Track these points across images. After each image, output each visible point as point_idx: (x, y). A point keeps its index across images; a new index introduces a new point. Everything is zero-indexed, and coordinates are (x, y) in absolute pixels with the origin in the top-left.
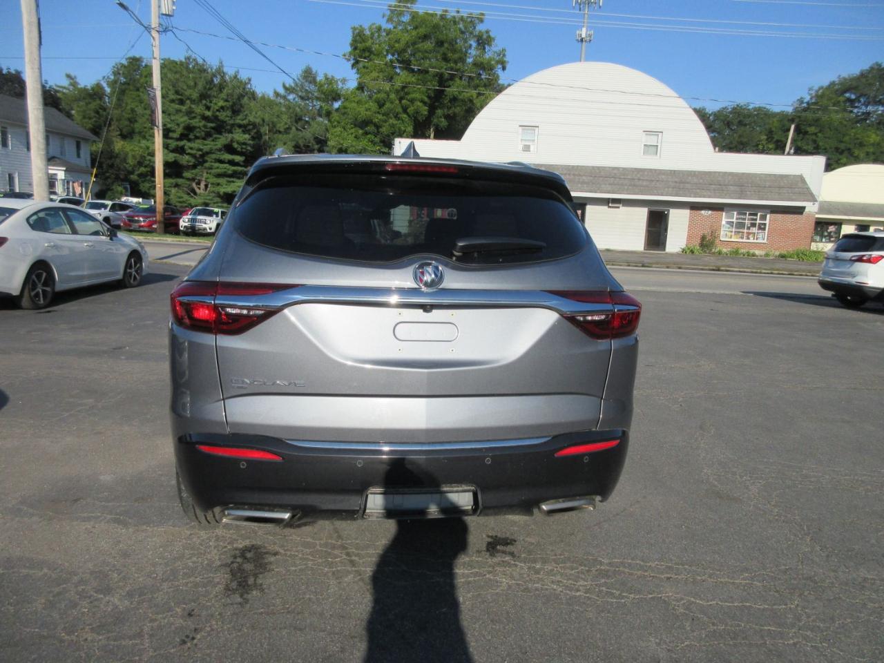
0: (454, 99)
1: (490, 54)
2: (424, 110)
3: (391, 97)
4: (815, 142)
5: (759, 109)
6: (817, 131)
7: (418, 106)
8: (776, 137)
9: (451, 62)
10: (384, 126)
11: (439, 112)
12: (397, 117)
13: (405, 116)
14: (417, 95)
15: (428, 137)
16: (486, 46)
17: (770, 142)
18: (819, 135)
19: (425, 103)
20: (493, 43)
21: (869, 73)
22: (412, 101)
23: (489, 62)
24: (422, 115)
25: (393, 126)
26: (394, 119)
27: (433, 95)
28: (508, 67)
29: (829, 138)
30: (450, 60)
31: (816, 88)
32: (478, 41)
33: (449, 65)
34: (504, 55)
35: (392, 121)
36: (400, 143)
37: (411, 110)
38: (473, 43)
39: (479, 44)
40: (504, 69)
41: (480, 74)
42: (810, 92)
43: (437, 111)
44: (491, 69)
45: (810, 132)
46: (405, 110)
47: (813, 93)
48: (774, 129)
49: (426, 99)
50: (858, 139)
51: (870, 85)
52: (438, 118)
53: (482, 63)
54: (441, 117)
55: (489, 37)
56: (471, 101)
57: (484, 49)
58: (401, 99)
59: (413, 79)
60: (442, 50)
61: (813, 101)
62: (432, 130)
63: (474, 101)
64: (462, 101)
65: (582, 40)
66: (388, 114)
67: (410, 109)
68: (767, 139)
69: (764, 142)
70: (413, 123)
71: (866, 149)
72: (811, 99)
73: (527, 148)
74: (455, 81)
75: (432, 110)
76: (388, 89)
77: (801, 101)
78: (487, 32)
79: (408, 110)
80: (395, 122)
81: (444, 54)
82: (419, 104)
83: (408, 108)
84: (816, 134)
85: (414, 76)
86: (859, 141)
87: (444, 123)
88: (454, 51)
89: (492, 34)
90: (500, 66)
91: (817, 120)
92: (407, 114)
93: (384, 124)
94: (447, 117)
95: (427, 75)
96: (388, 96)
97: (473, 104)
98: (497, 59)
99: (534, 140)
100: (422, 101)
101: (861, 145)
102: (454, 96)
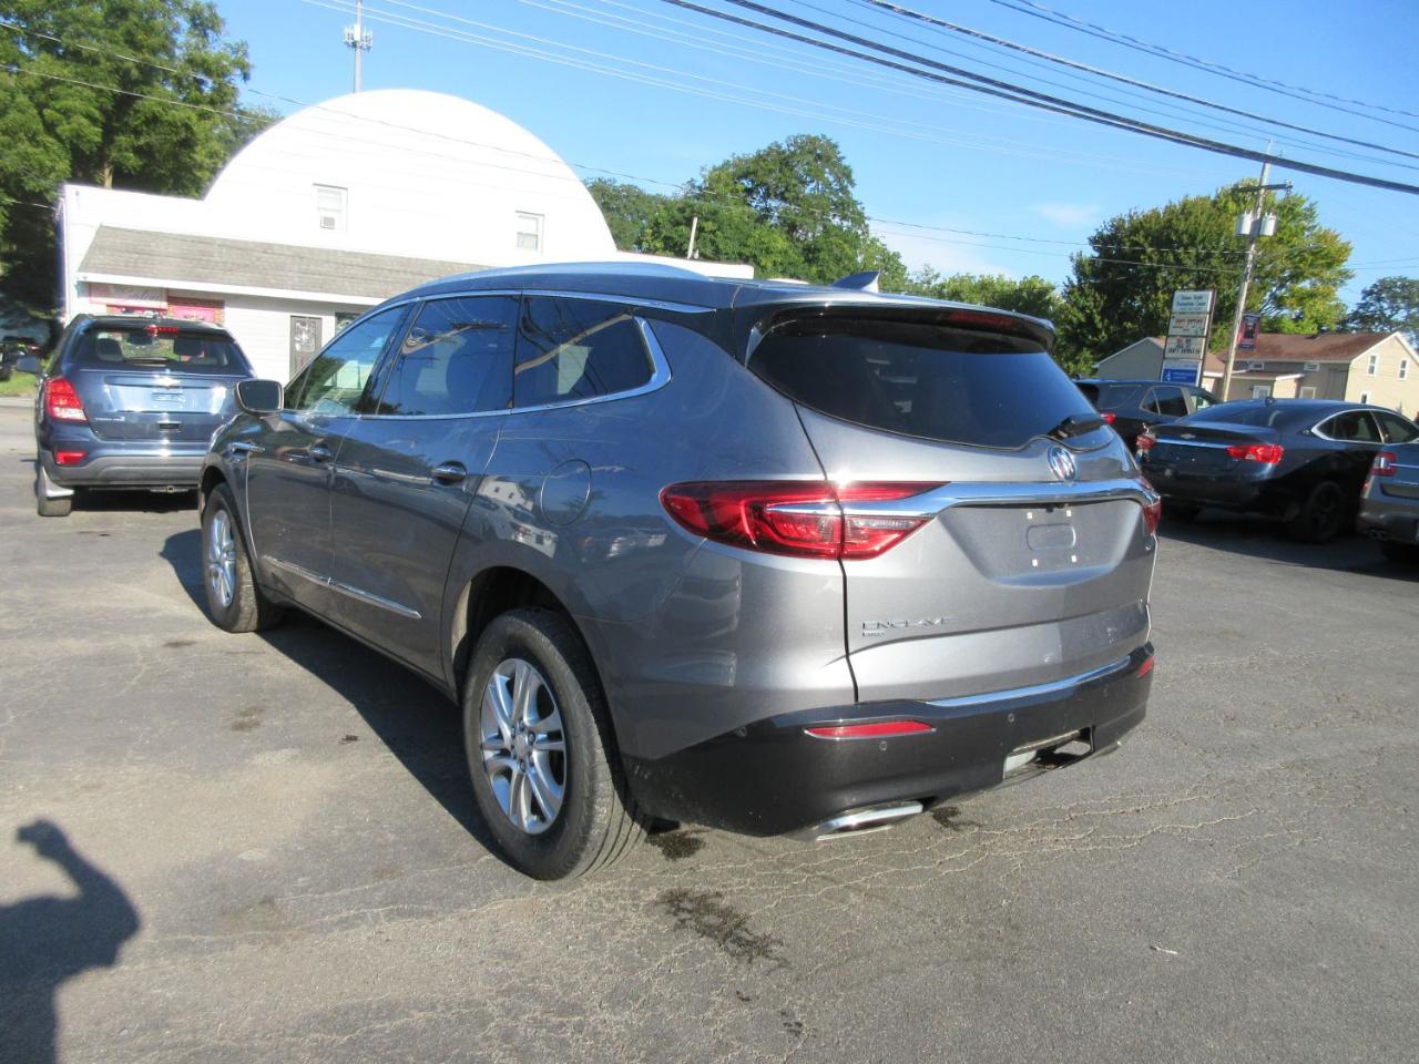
0: (153, 121)
1: (216, 47)
2: (94, 134)
3: (18, 100)
4: (713, 242)
5: (629, 188)
6: (715, 228)
7: (80, 124)
8: (664, 233)
9: (144, 50)
10: (7, 156)
11: (122, 139)
12: (33, 139)
13: (51, 140)
14: (78, 104)
15: (101, 184)
16: (209, 31)
17: (656, 238)
18: (718, 233)
19: (93, 121)
20: (222, 28)
21: (768, 155)
22: (67, 113)
23: (218, 62)
24: (89, 141)
25: (25, 157)
26: (27, 142)
27: (110, 108)
28: (253, 74)
29: (730, 239)
30: (142, 47)
31: (710, 168)
32: (193, 20)
33: (141, 56)
34: (245, 54)
35: (25, 147)
36: (77, 194)
37: (64, 129)
38: (183, 22)
39: (195, 26)
40: (246, 77)
41: (201, 82)
42: (703, 173)
43: (116, 138)
44: (224, 75)
45: (706, 230)
46: (50, 128)
47: (706, 173)
48: (660, 220)
49: (97, 114)
50: (764, 243)
51: (770, 171)
52: (120, 150)
53: (204, 61)
54: (126, 150)
55: (214, 16)
56: (187, 127)
57: (206, 35)
58: (40, 107)
59: (66, 71)
60: (124, 26)
61: (707, 185)
62: (107, 171)
63: (195, 129)
64: (170, 124)
65: (354, 45)
66: (16, 133)
67: (61, 128)
68: (653, 235)
69: (649, 238)
70: (69, 156)
71: (773, 257)
72: (705, 182)
73: (328, 223)
74: (152, 86)
75: (109, 133)
76: (13, 84)
77: (691, 183)
78: (210, 7)
79: (59, 130)
80: (31, 150)
81: (129, 33)
82: (84, 121)
83: (57, 126)
84: (713, 232)
85: (67, 65)
86: (765, 246)
87: (133, 161)
88: (150, 31)
89: (220, 13)
90: (238, 72)
91: (715, 213)
92: (58, 137)
93: (7, 152)
94: (138, 151)
95: (95, 68)
96: (13, 97)
97: (193, 133)
98: (233, 57)
99: (339, 211)
100: (89, 116)
101: (768, 251)
102: (154, 114)
